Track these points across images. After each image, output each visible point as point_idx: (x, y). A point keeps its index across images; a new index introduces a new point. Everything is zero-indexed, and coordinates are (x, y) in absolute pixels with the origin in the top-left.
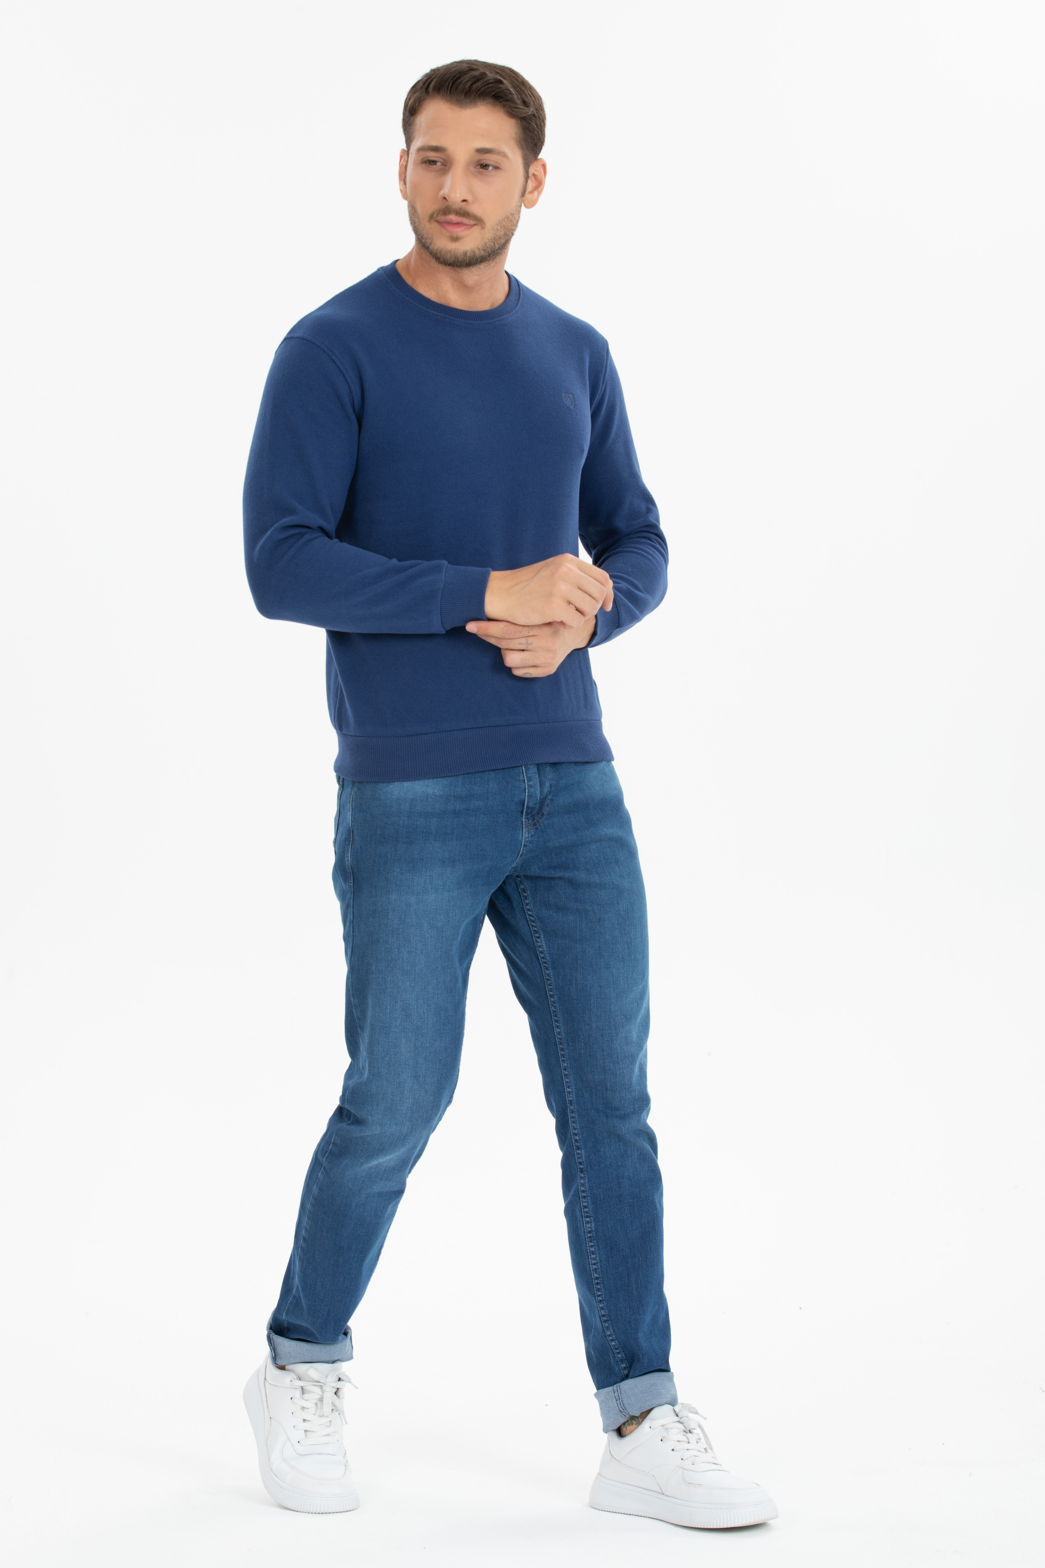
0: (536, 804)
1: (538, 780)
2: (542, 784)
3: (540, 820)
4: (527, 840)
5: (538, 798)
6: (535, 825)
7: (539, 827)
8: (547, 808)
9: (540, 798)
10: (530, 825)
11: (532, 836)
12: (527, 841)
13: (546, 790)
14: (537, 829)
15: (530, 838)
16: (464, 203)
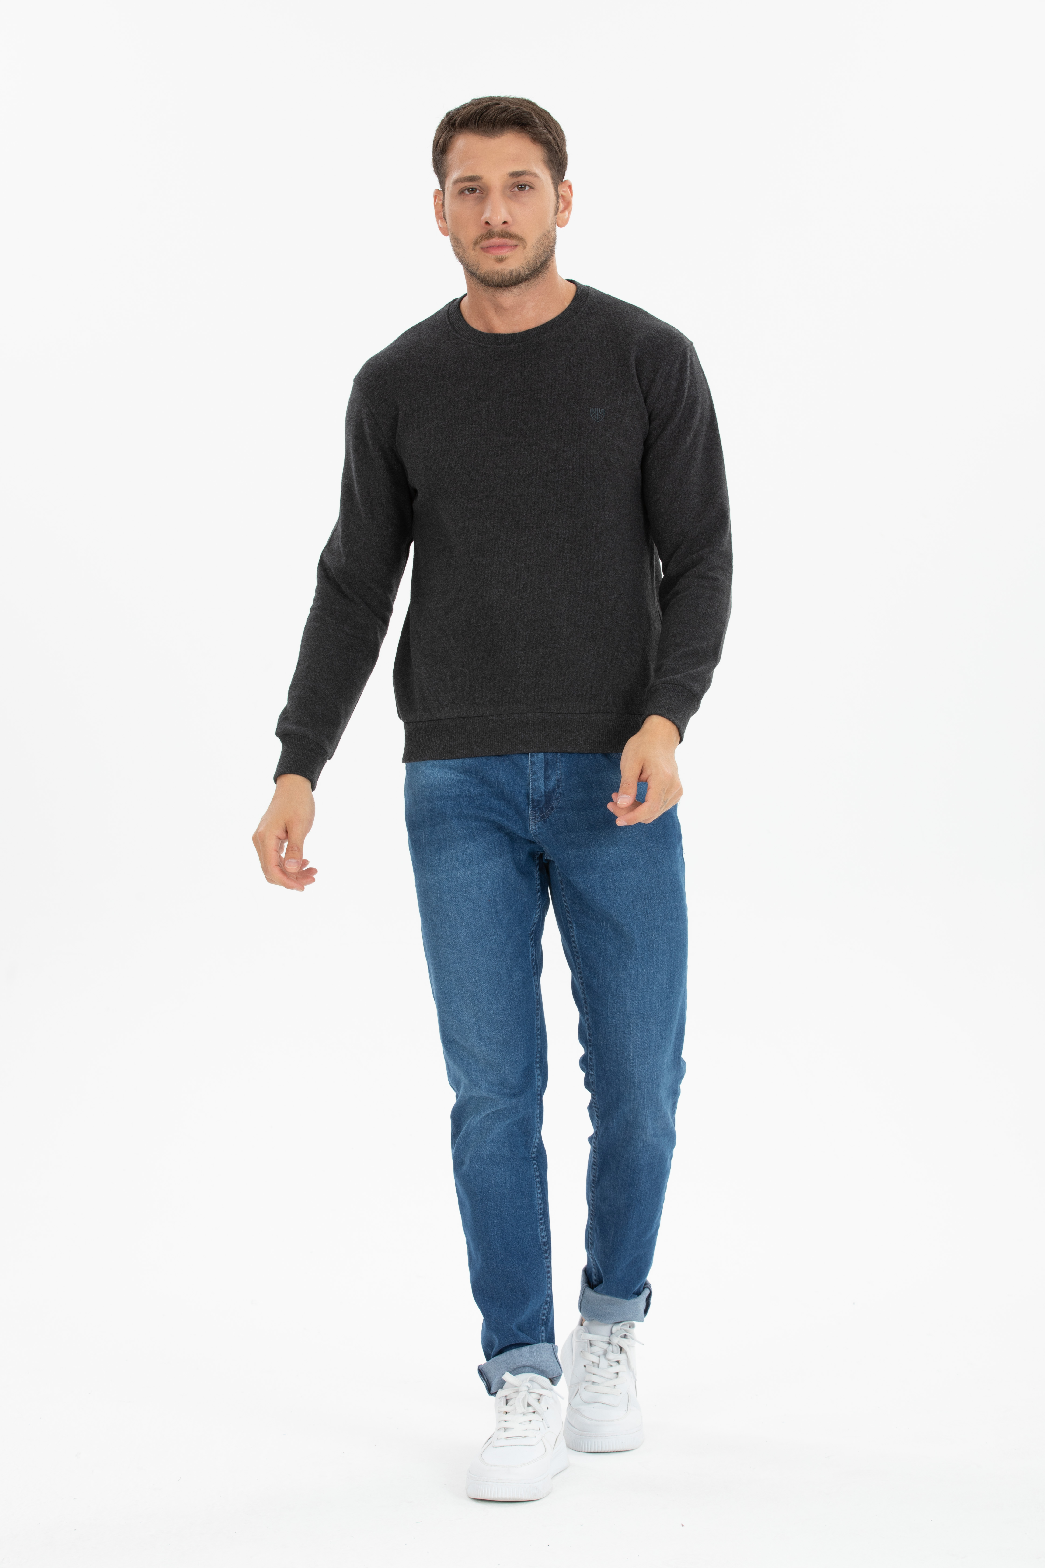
0: (541, 797)
1: (543, 774)
2: (547, 778)
3: (549, 813)
4: (534, 831)
5: (543, 791)
6: (543, 817)
7: (547, 819)
8: (556, 801)
9: (545, 791)
10: (538, 818)
11: (539, 828)
12: (535, 833)
13: (551, 784)
14: (545, 821)
15: (537, 829)
16: (505, 225)
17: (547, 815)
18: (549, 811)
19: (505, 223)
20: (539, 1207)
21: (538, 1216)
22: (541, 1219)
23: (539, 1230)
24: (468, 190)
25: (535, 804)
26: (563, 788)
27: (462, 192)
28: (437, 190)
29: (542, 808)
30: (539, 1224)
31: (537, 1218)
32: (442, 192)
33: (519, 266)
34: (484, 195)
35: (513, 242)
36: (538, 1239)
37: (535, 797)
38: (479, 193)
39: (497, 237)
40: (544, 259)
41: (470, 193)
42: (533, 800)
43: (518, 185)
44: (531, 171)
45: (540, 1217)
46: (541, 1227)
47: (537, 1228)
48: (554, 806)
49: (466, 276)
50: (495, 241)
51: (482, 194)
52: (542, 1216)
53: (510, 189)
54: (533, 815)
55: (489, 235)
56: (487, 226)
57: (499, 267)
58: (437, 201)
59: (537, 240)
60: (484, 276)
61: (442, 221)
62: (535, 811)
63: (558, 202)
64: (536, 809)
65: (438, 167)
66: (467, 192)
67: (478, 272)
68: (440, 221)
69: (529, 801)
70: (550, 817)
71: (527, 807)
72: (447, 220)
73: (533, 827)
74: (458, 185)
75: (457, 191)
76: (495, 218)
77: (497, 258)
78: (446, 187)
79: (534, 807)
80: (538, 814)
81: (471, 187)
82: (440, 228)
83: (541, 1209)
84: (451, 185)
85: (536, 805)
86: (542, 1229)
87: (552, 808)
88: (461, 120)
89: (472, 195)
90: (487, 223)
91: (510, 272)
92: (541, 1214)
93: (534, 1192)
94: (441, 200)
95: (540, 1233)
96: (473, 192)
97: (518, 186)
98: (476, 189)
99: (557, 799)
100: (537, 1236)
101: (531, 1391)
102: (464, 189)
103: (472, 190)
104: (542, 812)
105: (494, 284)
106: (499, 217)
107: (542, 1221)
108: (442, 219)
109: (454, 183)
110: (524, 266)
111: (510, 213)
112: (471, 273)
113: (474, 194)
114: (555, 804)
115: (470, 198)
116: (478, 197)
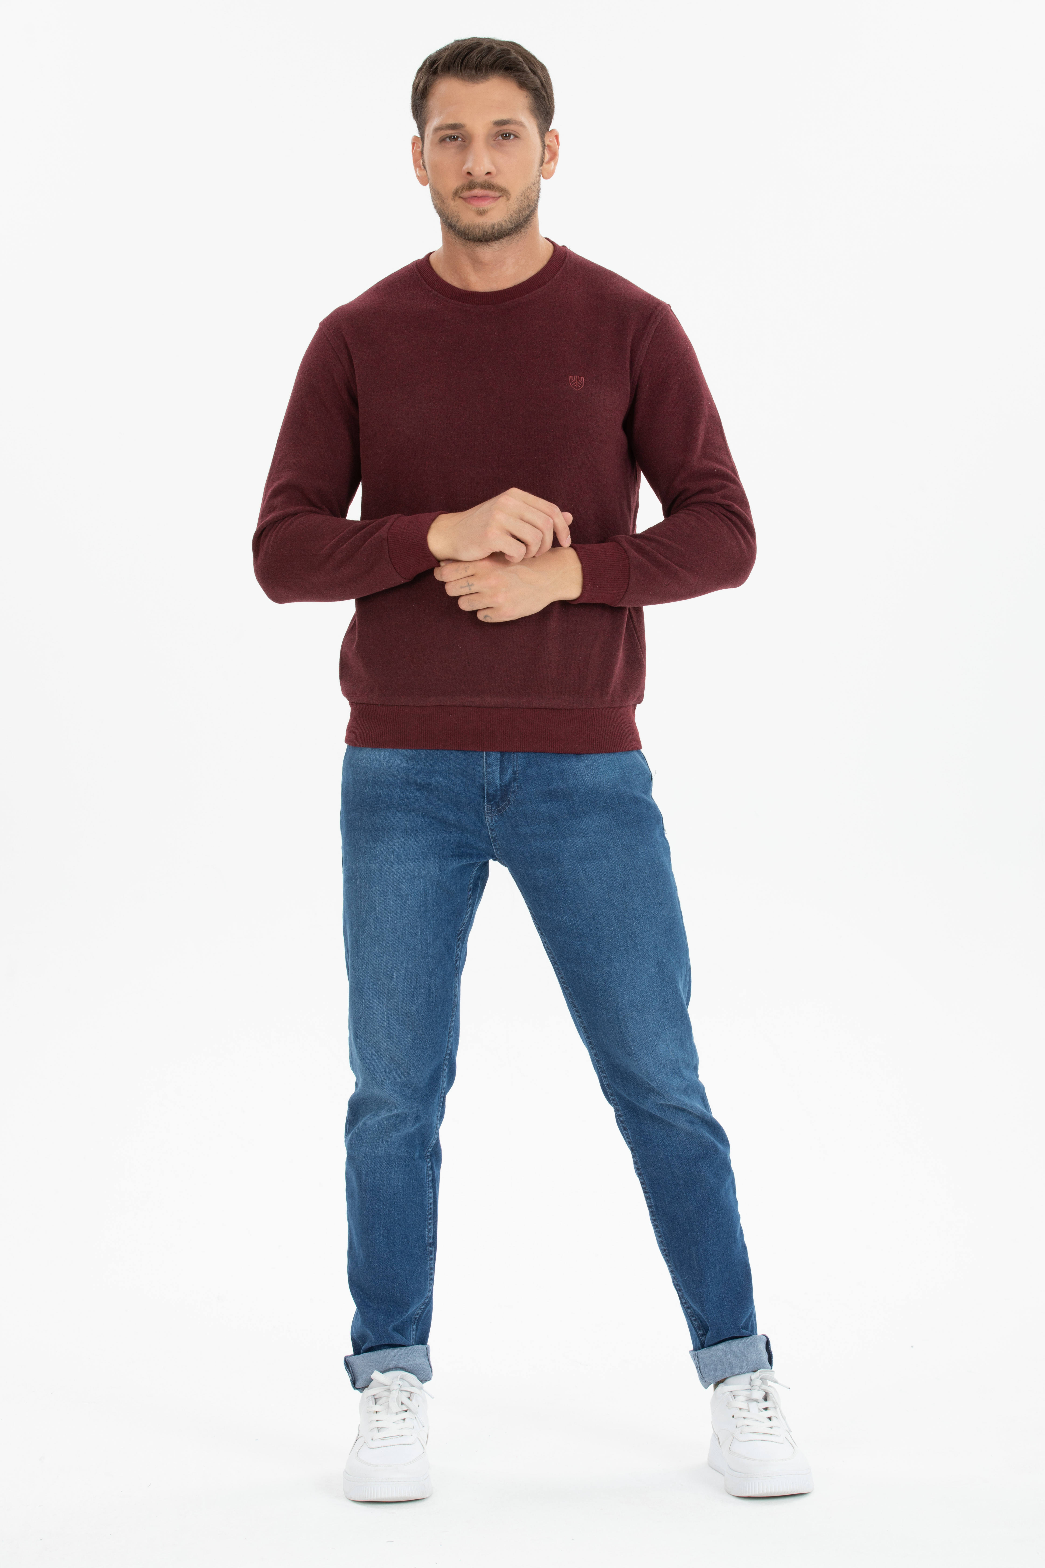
17: (504, 808)
18: (506, 805)
19: (488, 173)
20: (430, 1207)
21: (427, 1216)
22: (430, 1219)
23: (427, 1230)
24: (450, 138)
25: (490, 797)
26: (520, 780)
27: (443, 140)
28: (415, 137)
29: (498, 802)
30: (427, 1224)
31: (426, 1218)
32: (420, 139)
33: (501, 219)
34: (466, 144)
35: (497, 194)
36: (425, 1239)
37: (490, 791)
38: (461, 141)
39: (479, 188)
40: (528, 213)
41: (451, 141)
42: (488, 794)
43: (502, 133)
44: (517, 120)
45: (429, 1217)
46: (429, 1227)
47: (425, 1228)
48: (511, 799)
49: (443, 229)
50: (478, 192)
51: (464, 143)
52: (431, 1216)
53: (494, 138)
54: (489, 809)
55: (471, 186)
56: (469, 176)
57: (480, 221)
58: (415, 148)
59: (522, 193)
60: (464, 231)
61: (421, 169)
62: (490, 805)
63: (543, 152)
64: (492, 803)
65: (418, 112)
66: (448, 140)
67: (458, 225)
68: (418, 169)
69: (484, 793)
70: (507, 811)
71: (482, 800)
72: (427, 169)
73: (490, 821)
74: (439, 132)
75: (437, 139)
76: (477, 169)
77: (478, 211)
78: (426, 134)
79: (489, 801)
80: (494, 808)
81: (453, 135)
82: (418, 177)
83: (431, 1209)
84: (431, 132)
85: (491, 799)
86: (430, 1229)
87: (509, 802)
88: (444, 63)
89: (453, 143)
90: (469, 173)
91: (491, 226)
92: (430, 1214)
93: (426, 1191)
94: (419, 147)
95: (427, 1233)
96: (454, 140)
97: (502, 135)
98: (458, 137)
99: (514, 792)
100: (424, 1236)
101: (402, 1389)
102: (445, 137)
103: (454, 139)
104: (498, 806)
105: (474, 238)
106: (482, 168)
107: (431, 1221)
108: (420, 167)
109: (435, 131)
110: (507, 219)
111: (494, 163)
112: (450, 225)
113: (456, 142)
114: (512, 798)
115: (452, 145)
116: (460, 145)
